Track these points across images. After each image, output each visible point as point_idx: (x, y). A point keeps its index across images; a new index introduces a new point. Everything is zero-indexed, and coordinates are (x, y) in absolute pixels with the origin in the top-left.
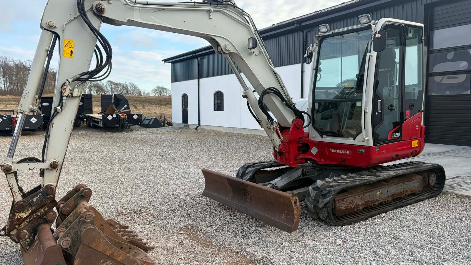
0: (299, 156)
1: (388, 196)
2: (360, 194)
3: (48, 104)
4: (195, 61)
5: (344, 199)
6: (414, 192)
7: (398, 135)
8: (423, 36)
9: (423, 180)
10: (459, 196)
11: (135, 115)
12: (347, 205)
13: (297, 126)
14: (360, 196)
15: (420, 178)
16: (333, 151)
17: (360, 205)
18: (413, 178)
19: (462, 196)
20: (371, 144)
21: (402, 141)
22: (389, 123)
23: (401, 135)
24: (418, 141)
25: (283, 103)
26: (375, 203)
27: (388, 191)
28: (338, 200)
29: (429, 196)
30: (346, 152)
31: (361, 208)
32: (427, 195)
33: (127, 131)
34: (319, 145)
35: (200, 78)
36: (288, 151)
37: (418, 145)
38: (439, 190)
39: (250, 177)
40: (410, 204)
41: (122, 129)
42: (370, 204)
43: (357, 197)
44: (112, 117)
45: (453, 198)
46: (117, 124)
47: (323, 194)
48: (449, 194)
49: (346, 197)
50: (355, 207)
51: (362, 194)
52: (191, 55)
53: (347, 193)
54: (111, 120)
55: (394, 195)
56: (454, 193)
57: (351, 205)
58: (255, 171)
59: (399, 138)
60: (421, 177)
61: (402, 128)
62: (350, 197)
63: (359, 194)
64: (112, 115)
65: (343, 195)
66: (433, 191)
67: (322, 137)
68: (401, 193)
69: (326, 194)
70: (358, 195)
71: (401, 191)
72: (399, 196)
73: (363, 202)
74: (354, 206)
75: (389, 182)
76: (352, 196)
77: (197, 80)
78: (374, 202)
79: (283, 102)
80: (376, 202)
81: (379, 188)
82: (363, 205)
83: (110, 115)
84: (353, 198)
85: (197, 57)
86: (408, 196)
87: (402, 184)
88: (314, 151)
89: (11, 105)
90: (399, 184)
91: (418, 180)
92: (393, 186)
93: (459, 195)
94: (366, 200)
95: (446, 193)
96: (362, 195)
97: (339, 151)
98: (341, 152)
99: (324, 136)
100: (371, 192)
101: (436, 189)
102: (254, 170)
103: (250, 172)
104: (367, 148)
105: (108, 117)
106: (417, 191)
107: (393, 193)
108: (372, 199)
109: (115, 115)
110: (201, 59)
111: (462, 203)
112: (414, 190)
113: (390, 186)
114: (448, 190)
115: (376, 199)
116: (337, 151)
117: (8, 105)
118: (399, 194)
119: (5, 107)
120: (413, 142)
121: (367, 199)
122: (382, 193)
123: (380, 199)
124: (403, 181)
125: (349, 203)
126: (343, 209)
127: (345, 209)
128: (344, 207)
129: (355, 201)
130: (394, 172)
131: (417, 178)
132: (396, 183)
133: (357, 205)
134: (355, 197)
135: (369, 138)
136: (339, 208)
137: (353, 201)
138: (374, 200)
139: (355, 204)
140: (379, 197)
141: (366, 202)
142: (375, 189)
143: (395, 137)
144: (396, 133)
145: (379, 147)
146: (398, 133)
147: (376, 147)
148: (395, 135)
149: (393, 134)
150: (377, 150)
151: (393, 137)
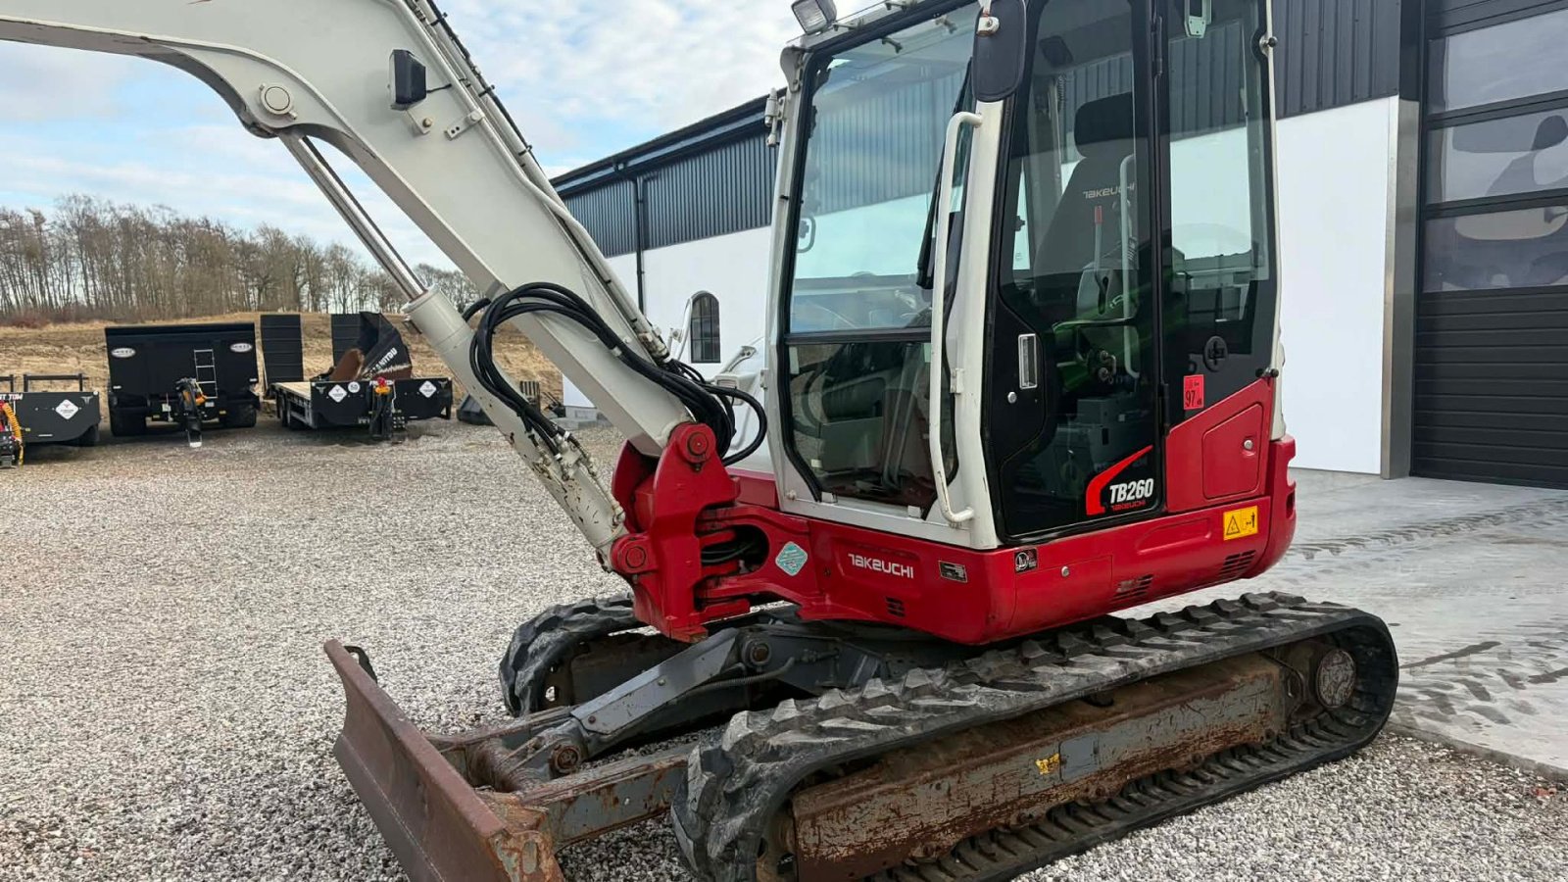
0: (718, 584)
1: (1102, 773)
2: (942, 777)
3: (133, 352)
4: (627, 189)
5: (843, 808)
6: (1238, 740)
7: (1144, 488)
8: (1263, 31)
9: (1285, 682)
10: (1459, 754)
11: (428, 383)
12: (864, 837)
13: (685, 451)
14: (938, 787)
15: (1269, 676)
16: (859, 561)
17: (944, 829)
18: (1237, 679)
19: (1471, 753)
20: (988, 538)
21: (1167, 514)
22: (1105, 433)
23: (1159, 490)
24: (1254, 510)
25: (612, 356)
26: (1027, 812)
27: (1096, 752)
28: (813, 818)
29: (1314, 754)
30: (903, 571)
31: (950, 839)
32: (1304, 751)
33: (396, 440)
34: (811, 532)
35: (647, 247)
36: (655, 567)
37: (1255, 530)
38: (1371, 724)
39: (536, 672)
40: (1215, 801)
41: (380, 432)
42: (999, 815)
43: (921, 791)
44: (344, 393)
45: (1431, 761)
46: (365, 415)
47: (730, 790)
48: (1416, 740)
49: (855, 796)
50: (911, 841)
51: (952, 774)
52: (611, 170)
53: (865, 777)
54: (342, 401)
55: (1130, 763)
56: (1438, 736)
57: (890, 833)
58: (563, 645)
59: (1149, 501)
60: (1274, 670)
61: (1162, 456)
62: (881, 793)
63: (934, 778)
64: (345, 386)
65: (847, 784)
66: (1342, 729)
67: (818, 499)
68: (1167, 754)
69: (739, 790)
70: (927, 781)
71: (1172, 740)
72: (1162, 766)
73: (957, 813)
74: (905, 833)
75: (1111, 703)
76: (891, 792)
77: (633, 256)
78: (1019, 808)
79: (611, 347)
80: (1031, 804)
81: (1048, 738)
82: (956, 824)
83: (338, 387)
84: (901, 800)
85: (631, 175)
87: (1175, 711)
88: (791, 558)
89: (35, 358)
90: (1157, 711)
91: (1260, 685)
92: (1127, 725)
93: (1461, 747)
94: (974, 804)
95: (1406, 733)
96: (952, 781)
97: (878, 565)
98: (887, 567)
99: (825, 495)
100: (1004, 759)
101: (1353, 722)
102: (560, 641)
103: (543, 649)
104: (973, 558)
105: (332, 393)
106: (1256, 734)
107: (1126, 757)
108: (1012, 794)
109: (354, 383)
110: (645, 181)
111: (1462, 792)
112: (1241, 733)
113: (1114, 724)
114: (1420, 721)
115: (1030, 790)
116: (871, 563)
117: (25, 358)
118: (1158, 757)
119: (15, 363)
120: (1227, 516)
121: (982, 796)
122: (1062, 762)
123: (1055, 787)
124: (1180, 699)
125: (878, 824)
126: (845, 854)
127: (852, 852)
128: (850, 846)
129: (909, 811)
130: (1121, 663)
131: (1256, 677)
132: (1141, 710)
133: (923, 829)
134: (912, 795)
135: (975, 513)
136: (816, 852)
137: (898, 814)
138: (1020, 798)
139: (914, 823)
140: (1051, 779)
141: (975, 809)
142: (1026, 745)
143: (1125, 501)
144: (1134, 483)
145: (1034, 551)
146: (1142, 482)
147: (1016, 554)
148: (1128, 491)
149: (1116, 486)
150: (1022, 565)
151: (1113, 501)
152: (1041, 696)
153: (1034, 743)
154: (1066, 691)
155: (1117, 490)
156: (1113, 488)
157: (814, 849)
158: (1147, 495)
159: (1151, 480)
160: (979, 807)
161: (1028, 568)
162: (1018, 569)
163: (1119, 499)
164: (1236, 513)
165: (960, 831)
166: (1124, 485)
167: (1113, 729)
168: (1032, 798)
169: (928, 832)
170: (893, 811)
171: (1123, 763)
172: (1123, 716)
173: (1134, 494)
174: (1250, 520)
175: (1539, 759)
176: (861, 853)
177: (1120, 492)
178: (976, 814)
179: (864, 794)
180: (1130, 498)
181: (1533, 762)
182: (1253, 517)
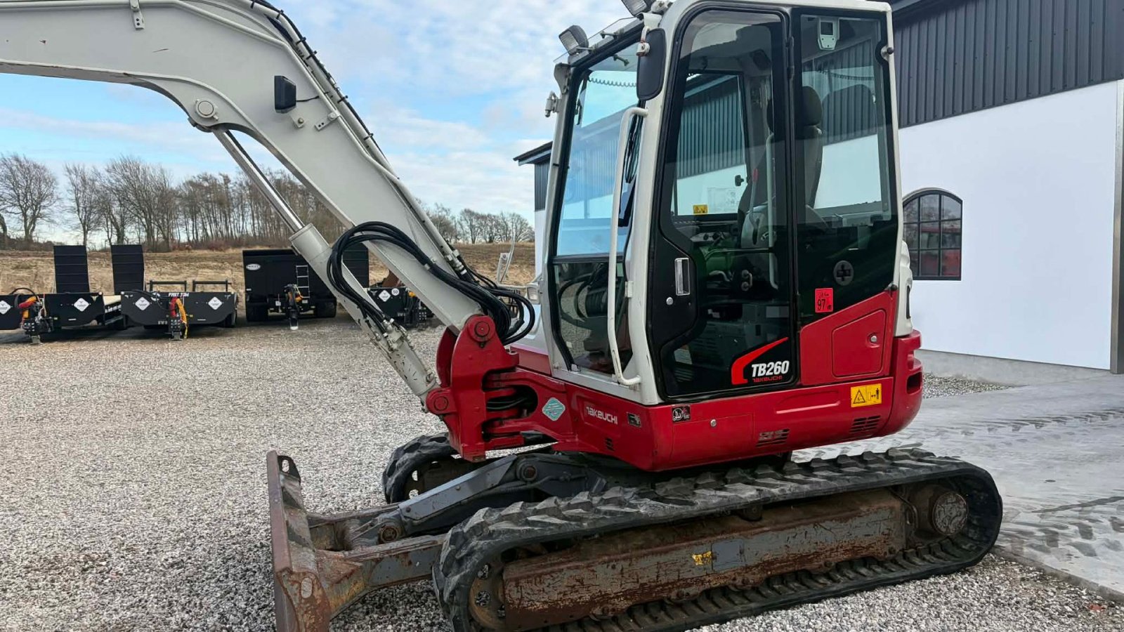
0: (501, 424)
1: (747, 568)
2: (617, 560)
3: (259, 267)
5: (540, 576)
6: (864, 553)
7: (781, 367)
9: (905, 514)
10: (1045, 576)
12: (555, 597)
14: (614, 567)
15: (892, 509)
16: (592, 412)
17: (618, 597)
18: (864, 508)
19: (1054, 575)
20: (652, 397)
21: (801, 386)
22: (758, 328)
23: (794, 369)
24: (879, 386)
26: (685, 591)
27: (742, 552)
28: (517, 581)
29: (928, 567)
30: (612, 419)
31: (623, 604)
32: (920, 565)
33: (421, 328)
34: (567, 392)
36: (454, 410)
37: (879, 401)
38: (979, 549)
40: (837, 595)
41: (411, 323)
42: (662, 591)
43: (600, 570)
44: (389, 296)
45: (1023, 579)
46: (403, 311)
48: (1018, 564)
49: (549, 569)
50: (592, 603)
51: (624, 559)
53: (559, 557)
54: (388, 301)
55: (770, 563)
56: (1036, 563)
57: (575, 596)
58: (414, 462)
59: (785, 377)
60: (897, 504)
61: (797, 345)
62: (569, 568)
63: (610, 561)
64: (389, 291)
65: (545, 560)
66: (957, 552)
67: (570, 368)
68: (803, 559)
70: (605, 562)
71: (807, 548)
72: (797, 567)
73: (629, 586)
74: (587, 597)
75: (760, 519)
76: (577, 568)
78: (678, 587)
79: (423, 264)
80: (690, 585)
81: (703, 541)
82: (627, 594)
83: (385, 291)
84: (585, 574)
86: (838, 567)
87: (810, 528)
88: (554, 409)
89: (206, 270)
90: (794, 527)
91: (886, 514)
92: (770, 535)
93: (1049, 571)
94: (644, 581)
95: (1011, 558)
96: (626, 564)
97: (600, 415)
98: (605, 417)
99: (573, 366)
100: (666, 552)
101: (966, 547)
102: (413, 459)
103: (403, 463)
104: (644, 410)
105: (381, 295)
106: (881, 550)
107: (766, 558)
108: (673, 577)
109: (395, 289)
111: (1031, 603)
112: (867, 548)
113: (757, 534)
114: (1026, 550)
115: (686, 575)
116: (597, 414)
117: (201, 270)
118: (794, 560)
119: (193, 273)
120: (854, 391)
121: (648, 576)
122: (714, 558)
123: (707, 575)
124: (815, 520)
125: (567, 589)
126: (541, 607)
127: (546, 606)
128: (545, 602)
129: (591, 582)
130: (758, 490)
131: (880, 508)
132: (778, 526)
133: (602, 596)
134: (593, 571)
135: (642, 379)
136: (519, 604)
137: (582, 584)
138: (679, 580)
139: (594, 590)
140: (705, 569)
141: (642, 585)
142: (685, 544)
143: (765, 376)
144: (772, 363)
145: (687, 408)
146: (780, 363)
147: (673, 409)
148: (767, 369)
149: (757, 365)
150: (678, 417)
151: (754, 375)
152: (690, 508)
153: (691, 542)
154: (710, 507)
155: (758, 368)
156: (754, 366)
157: (517, 602)
158: (783, 372)
159: (788, 362)
160: (646, 584)
161: (683, 419)
162: (674, 420)
163: (759, 374)
164: (862, 388)
165: (630, 599)
166: (765, 365)
167: (755, 537)
168: (689, 581)
169: (605, 598)
170: (578, 581)
171: (764, 562)
172: (765, 529)
173: (772, 371)
174: (875, 393)
175: (1101, 583)
176: (553, 607)
177: (760, 369)
178: (644, 589)
179: (556, 568)
180: (768, 373)
181: (1097, 585)
182: (877, 391)
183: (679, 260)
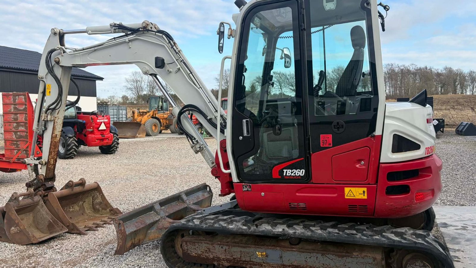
1: (284, 266)
2: (223, 245)
5: (194, 243)
7: (301, 173)
11: (435, 120)
12: (200, 253)
14: (222, 247)
17: (224, 260)
18: (355, 254)
21: (312, 183)
24: (365, 189)
27: (281, 257)
28: (186, 242)
31: (226, 264)
37: (365, 197)
42: (243, 264)
43: (217, 247)
49: (197, 241)
50: (213, 259)
51: (227, 245)
53: (204, 237)
57: (207, 255)
59: (302, 177)
60: (379, 256)
61: (309, 163)
62: (205, 243)
63: (221, 244)
65: (198, 237)
70: (218, 244)
73: (228, 257)
74: (211, 256)
76: (208, 244)
78: (250, 264)
80: (256, 265)
81: (261, 246)
82: (228, 260)
84: (211, 247)
87: (319, 256)
90: (310, 253)
92: (296, 253)
94: (235, 257)
96: (227, 248)
100: (244, 247)
108: (248, 259)
113: (289, 251)
115: (254, 260)
120: (347, 189)
121: (237, 256)
122: (267, 256)
123: (263, 263)
124: (323, 252)
125: (204, 251)
126: (194, 255)
127: (196, 255)
128: (196, 253)
129: (213, 251)
131: (366, 256)
132: (301, 250)
133: (217, 257)
134: (214, 247)
136: (187, 251)
137: (210, 250)
138: (250, 261)
139: (215, 255)
140: (263, 260)
141: (234, 259)
142: (253, 246)
143: (291, 175)
144: (295, 170)
145: (250, 186)
146: (299, 170)
147: (243, 185)
148: (292, 173)
149: (287, 170)
150: (245, 189)
151: (285, 174)
153: (256, 246)
155: (286, 172)
156: (285, 171)
157: (186, 250)
158: (301, 175)
159: (304, 171)
160: (235, 258)
161: (248, 190)
162: (244, 190)
163: (288, 175)
164: (352, 189)
165: (229, 263)
166: (290, 171)
168: (255, 263)
169: (219, 259)
170: (208, 249)
171: (293, 265)
172: (294, 250)
173: (295, 174)
174: (362, 193)
176: (199, 256)
177: (288, 172)
178: (235, 260)
179: (200, 241)
180: (292, 175)
182: (364, 192)
183: (244, 121)
